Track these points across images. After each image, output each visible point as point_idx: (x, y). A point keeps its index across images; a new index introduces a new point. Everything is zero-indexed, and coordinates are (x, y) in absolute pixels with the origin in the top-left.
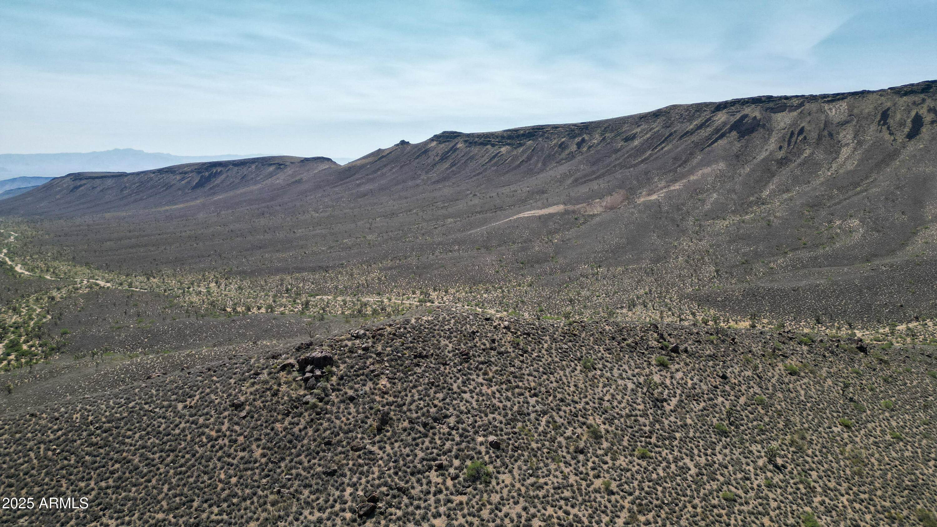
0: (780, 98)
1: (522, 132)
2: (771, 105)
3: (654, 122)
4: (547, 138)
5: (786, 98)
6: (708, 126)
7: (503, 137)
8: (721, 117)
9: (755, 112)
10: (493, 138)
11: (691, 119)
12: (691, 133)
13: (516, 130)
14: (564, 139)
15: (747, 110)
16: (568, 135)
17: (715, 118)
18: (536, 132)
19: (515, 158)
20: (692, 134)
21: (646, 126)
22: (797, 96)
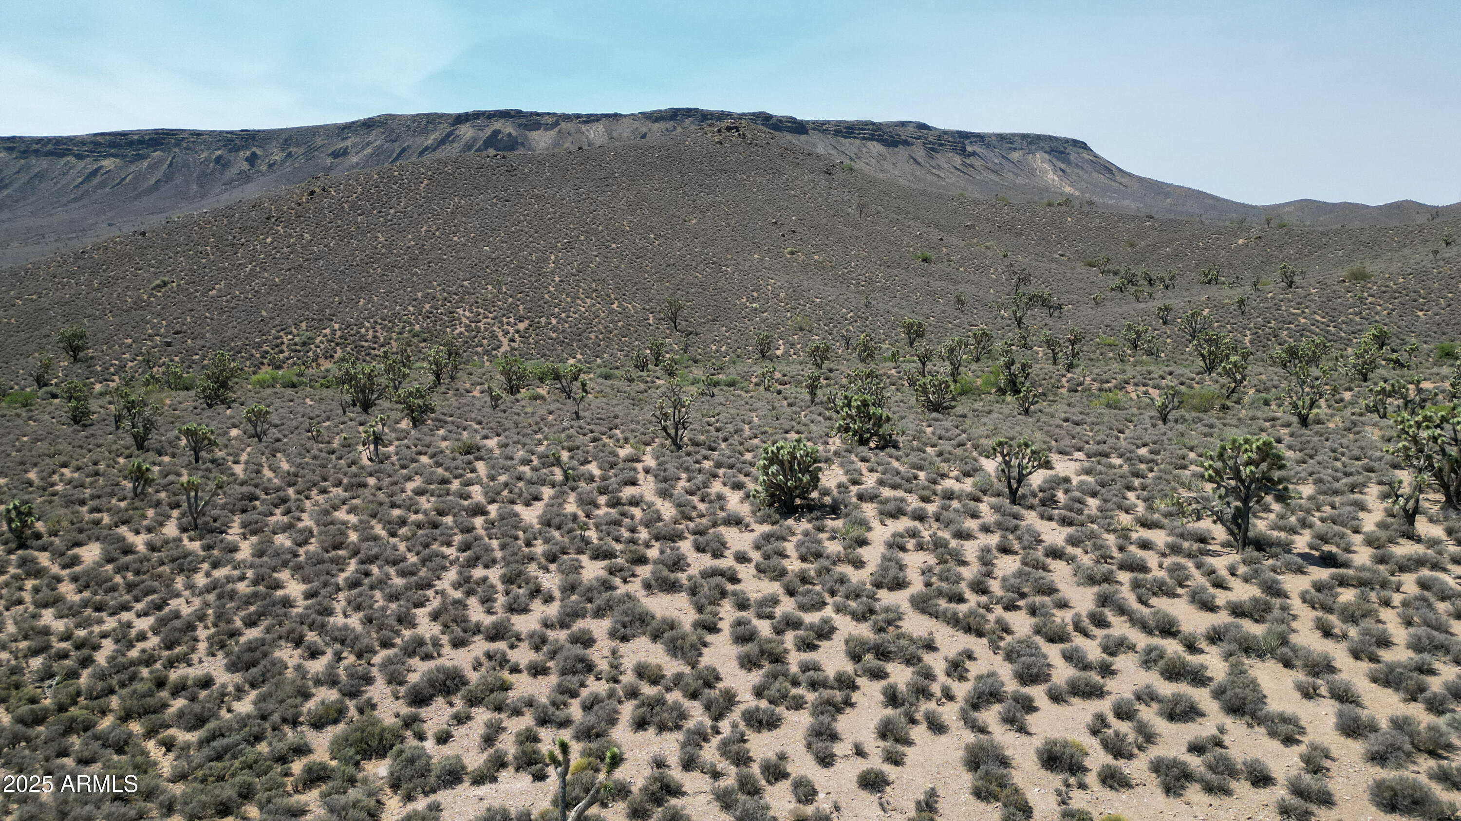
0: (532, 114)
1: (136, 137)
2: (523, 121)
3: (368, 134)
4: (188, 149)
5: (538, 114)
6: (453, 141)
7: (97, 144)
8: (466, 132)
9: (508, 128)
10: (75, 145)
11: (425, 132)
12: (434, 148)
13: (123, 134)
14: (220, 152)
15: (498, 125)
16: (225, 146)
17: (457, 132)
18: (164, 138)
19: (139, 177)
20: (434, 150)
21: (358, 139)
22: (548, 114)
